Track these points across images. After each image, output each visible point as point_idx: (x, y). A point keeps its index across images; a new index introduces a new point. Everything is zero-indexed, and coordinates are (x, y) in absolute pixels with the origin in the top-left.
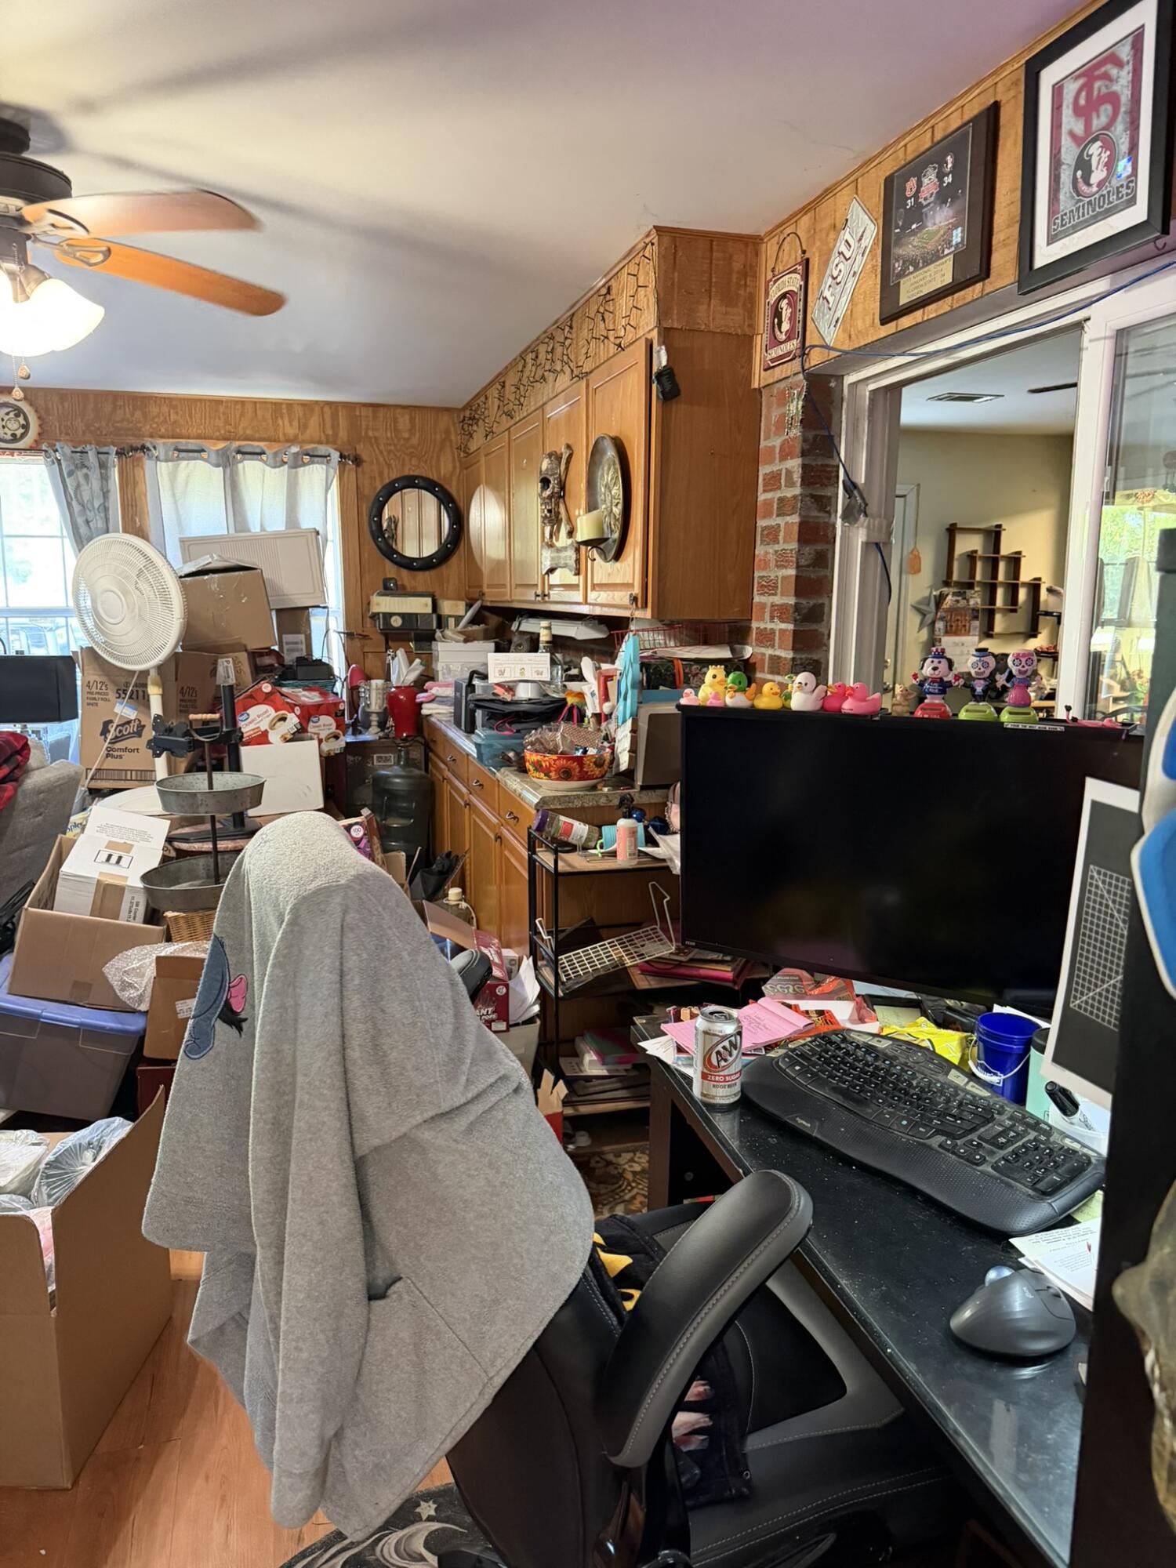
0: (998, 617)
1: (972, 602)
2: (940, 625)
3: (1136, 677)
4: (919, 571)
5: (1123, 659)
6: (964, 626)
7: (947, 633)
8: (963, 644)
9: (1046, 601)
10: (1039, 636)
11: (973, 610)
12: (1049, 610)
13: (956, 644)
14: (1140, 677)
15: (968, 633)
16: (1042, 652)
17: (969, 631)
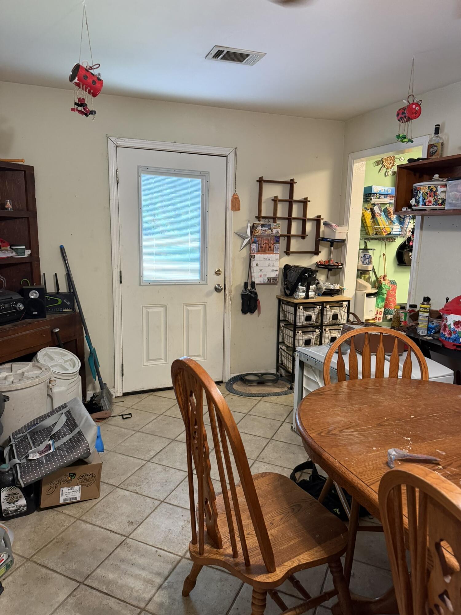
0: (293, 241)
1: (274, 231)
2: (254, 246)
3: (382, 280)
4: (239, 210)
5: (373, 268)
6: (270, 247)
7: (259, 252)
8: (269, 260)
9: (323, 232)
10: (320, 254)
11: (276, 236)
12: (326, 237)
13: (265, 259)
14: (384, 280)
15: (272, 252)
16: (321, 265)
17: (273, 251)
